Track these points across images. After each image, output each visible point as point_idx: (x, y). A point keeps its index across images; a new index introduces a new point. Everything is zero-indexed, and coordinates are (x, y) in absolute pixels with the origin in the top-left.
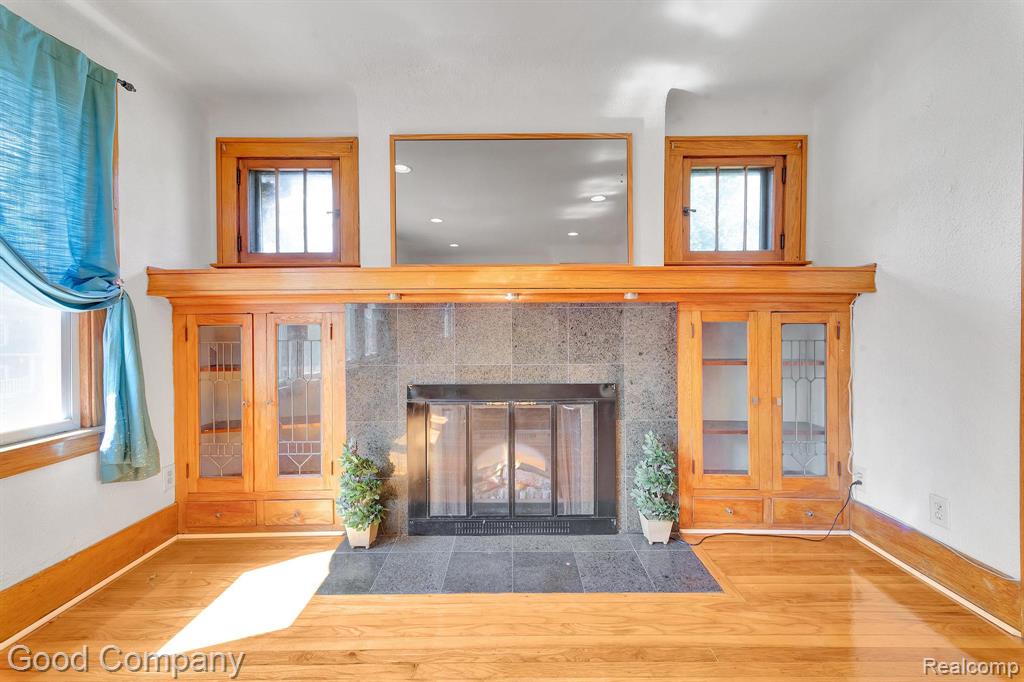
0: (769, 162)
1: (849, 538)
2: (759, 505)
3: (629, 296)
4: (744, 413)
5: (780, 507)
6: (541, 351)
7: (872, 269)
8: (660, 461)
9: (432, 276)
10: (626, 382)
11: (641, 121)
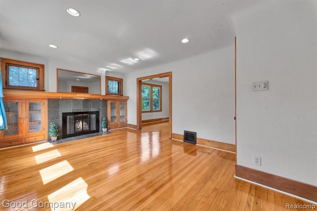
0: (119, 81)
1: (127, 128)
2: (117, 126)
3: (101, 99)
4: (116, 115)
5: (120, 126)
6: (87, 106)
7: (128, 97)
8: (105, 121)
9: (69, 95)
10: (100, 111)
11: (102, 74)
